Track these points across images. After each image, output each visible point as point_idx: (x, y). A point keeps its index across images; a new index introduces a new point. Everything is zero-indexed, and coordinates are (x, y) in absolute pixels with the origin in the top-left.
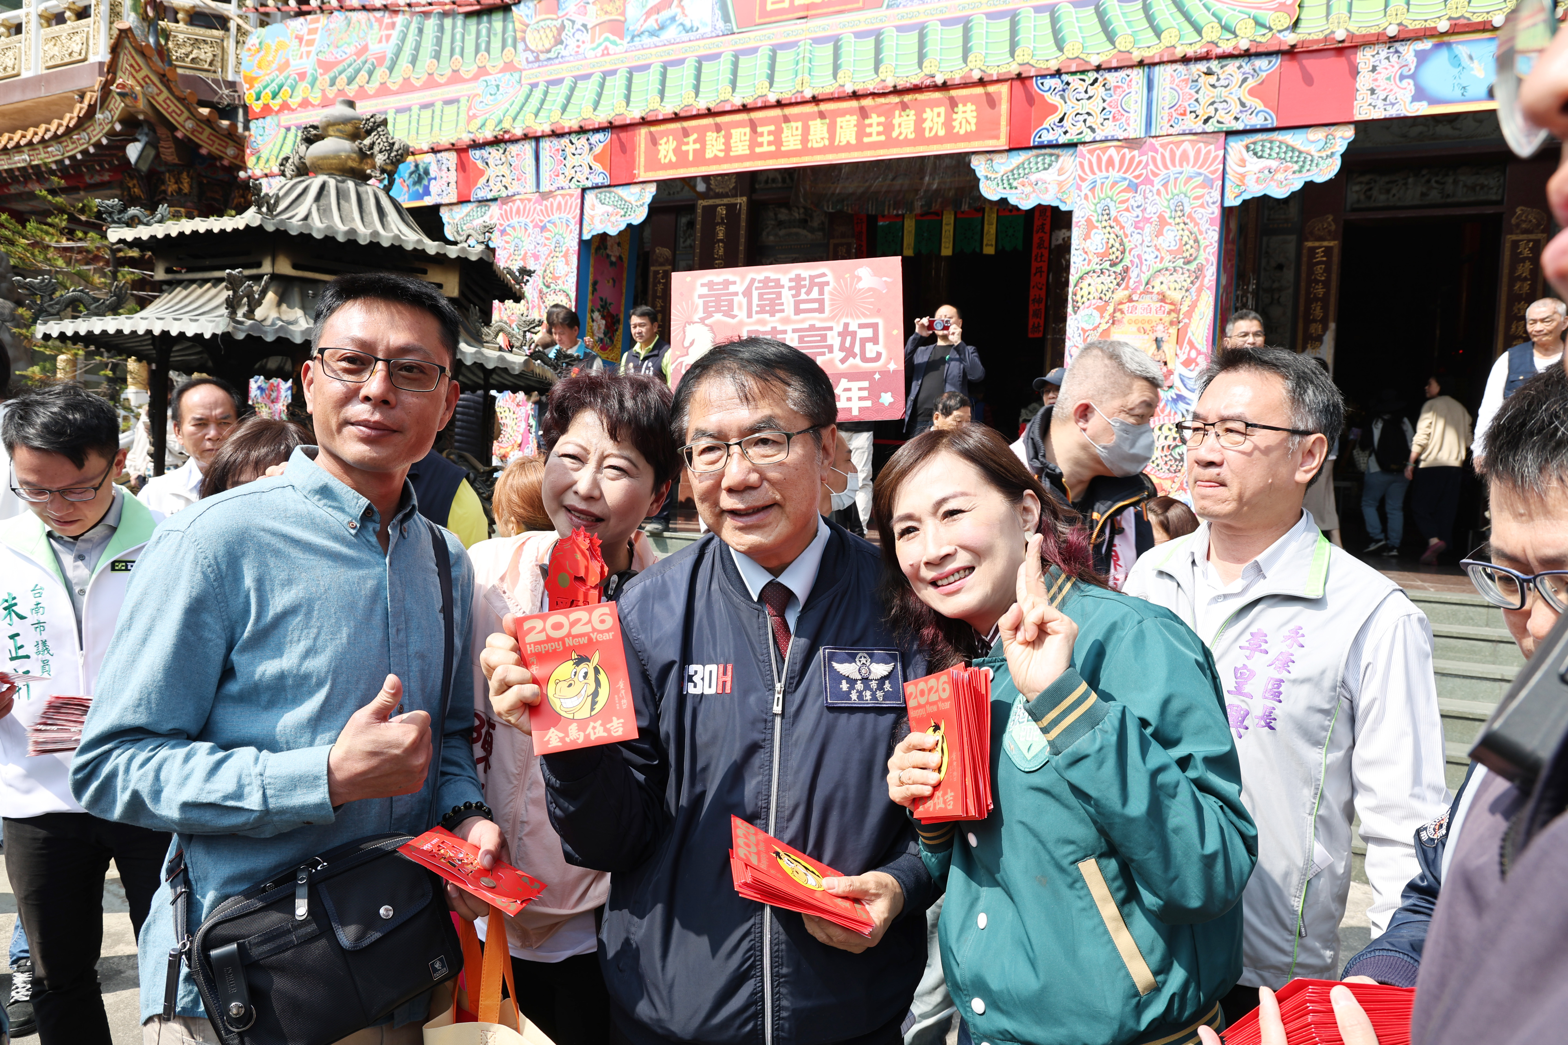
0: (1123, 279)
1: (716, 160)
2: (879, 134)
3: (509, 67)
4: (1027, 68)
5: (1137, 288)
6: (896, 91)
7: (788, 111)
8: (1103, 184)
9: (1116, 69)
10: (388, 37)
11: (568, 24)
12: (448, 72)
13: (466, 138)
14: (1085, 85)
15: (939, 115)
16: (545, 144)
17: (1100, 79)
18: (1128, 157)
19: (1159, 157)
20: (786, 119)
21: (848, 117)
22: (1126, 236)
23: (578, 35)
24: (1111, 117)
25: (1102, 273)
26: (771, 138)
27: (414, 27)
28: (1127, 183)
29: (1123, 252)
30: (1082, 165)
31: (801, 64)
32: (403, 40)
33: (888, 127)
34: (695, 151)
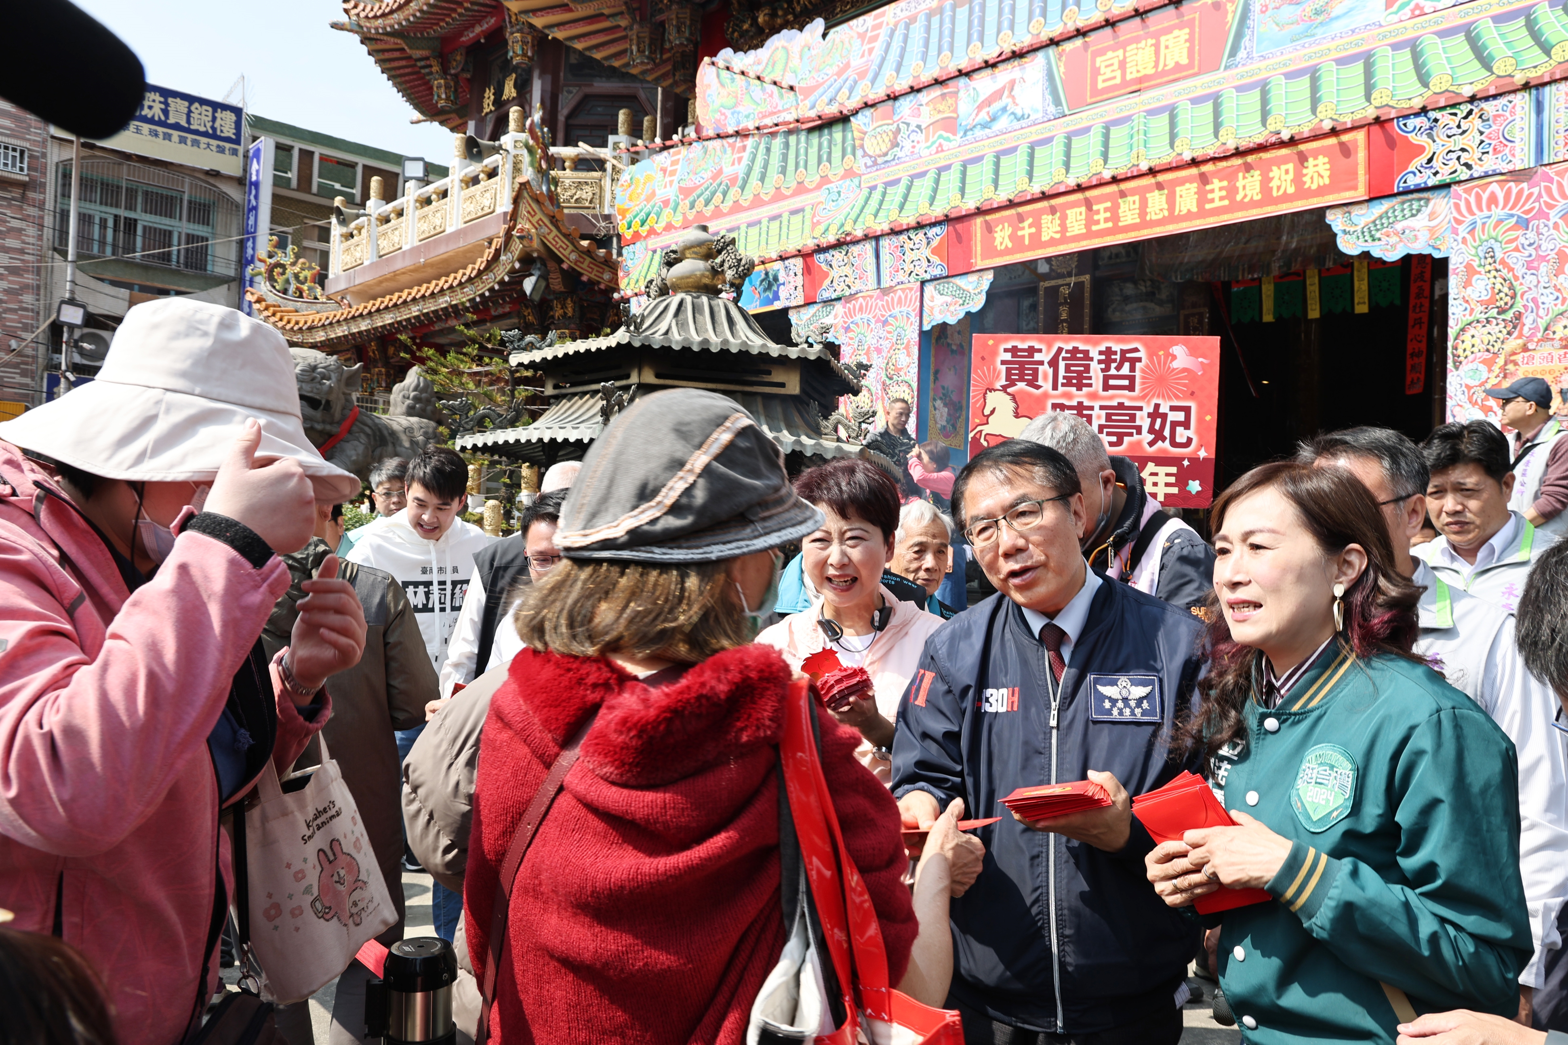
0: (1515, 327)
1: (1052, 242)
2: (1222, 198)
3: (850, 174)
4: (1386, 110)
5: (1533, 335)
6: (1239, 153)
7: (1124, 186)
8: (1484, 224)
9: (1495, 97)
10: (740, 159)
11: (903, 127)
12: (794, 185)
13: (811, 244)
14: (1457, 119)
15: (1287, 172)
16: (884, 243)
17: (1476, 110)
18: (1515, 191)
19: (1554, 188)
20: (1123, 194)
21: (1188, 185)
22: (1516, 278)
23: (913, 136)
24: (1491, 150)
25: (1488, 322)
26: (1108, 215)
27: (762, 147)
28: (1514, 220)
29: (1513, 297)
30: (1457, 206)
31: (1135, 138)
32: (753, 161)
33: (1232, 191)
34: (1030, 235)
